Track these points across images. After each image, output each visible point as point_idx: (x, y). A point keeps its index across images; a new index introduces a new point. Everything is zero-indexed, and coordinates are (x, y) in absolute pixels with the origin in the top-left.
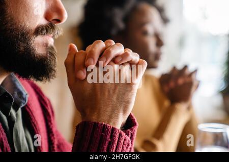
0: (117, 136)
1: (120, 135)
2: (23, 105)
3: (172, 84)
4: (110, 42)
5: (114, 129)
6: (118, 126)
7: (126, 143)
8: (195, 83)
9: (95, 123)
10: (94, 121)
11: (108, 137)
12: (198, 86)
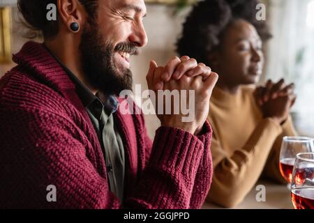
0: (190, 139)
1: (193, 139)
2: (114, 111)
3: (266, 99)
4: (186, 58)
5: (187, 134)
6: (192, 132)
7: (199, 146)
8: (291, 98)
9: (171, 128)
10: (171, 126)
11: (182, 140)
12: (293, 102)
